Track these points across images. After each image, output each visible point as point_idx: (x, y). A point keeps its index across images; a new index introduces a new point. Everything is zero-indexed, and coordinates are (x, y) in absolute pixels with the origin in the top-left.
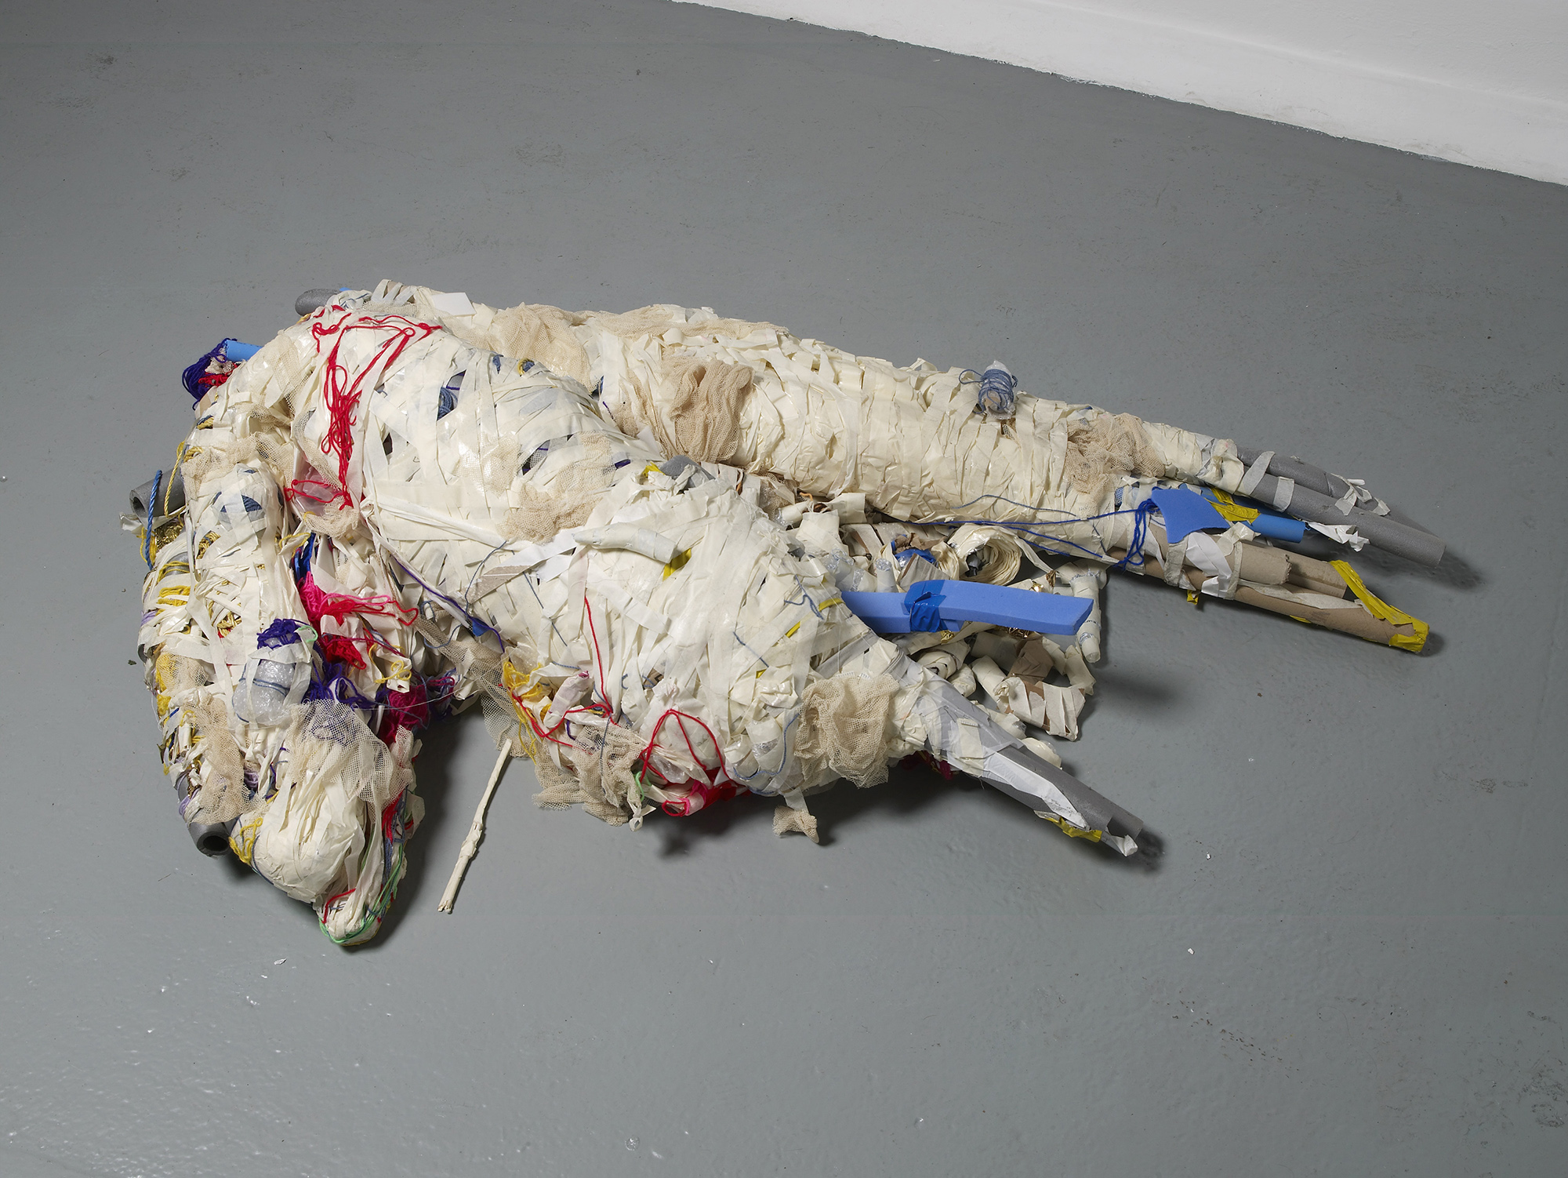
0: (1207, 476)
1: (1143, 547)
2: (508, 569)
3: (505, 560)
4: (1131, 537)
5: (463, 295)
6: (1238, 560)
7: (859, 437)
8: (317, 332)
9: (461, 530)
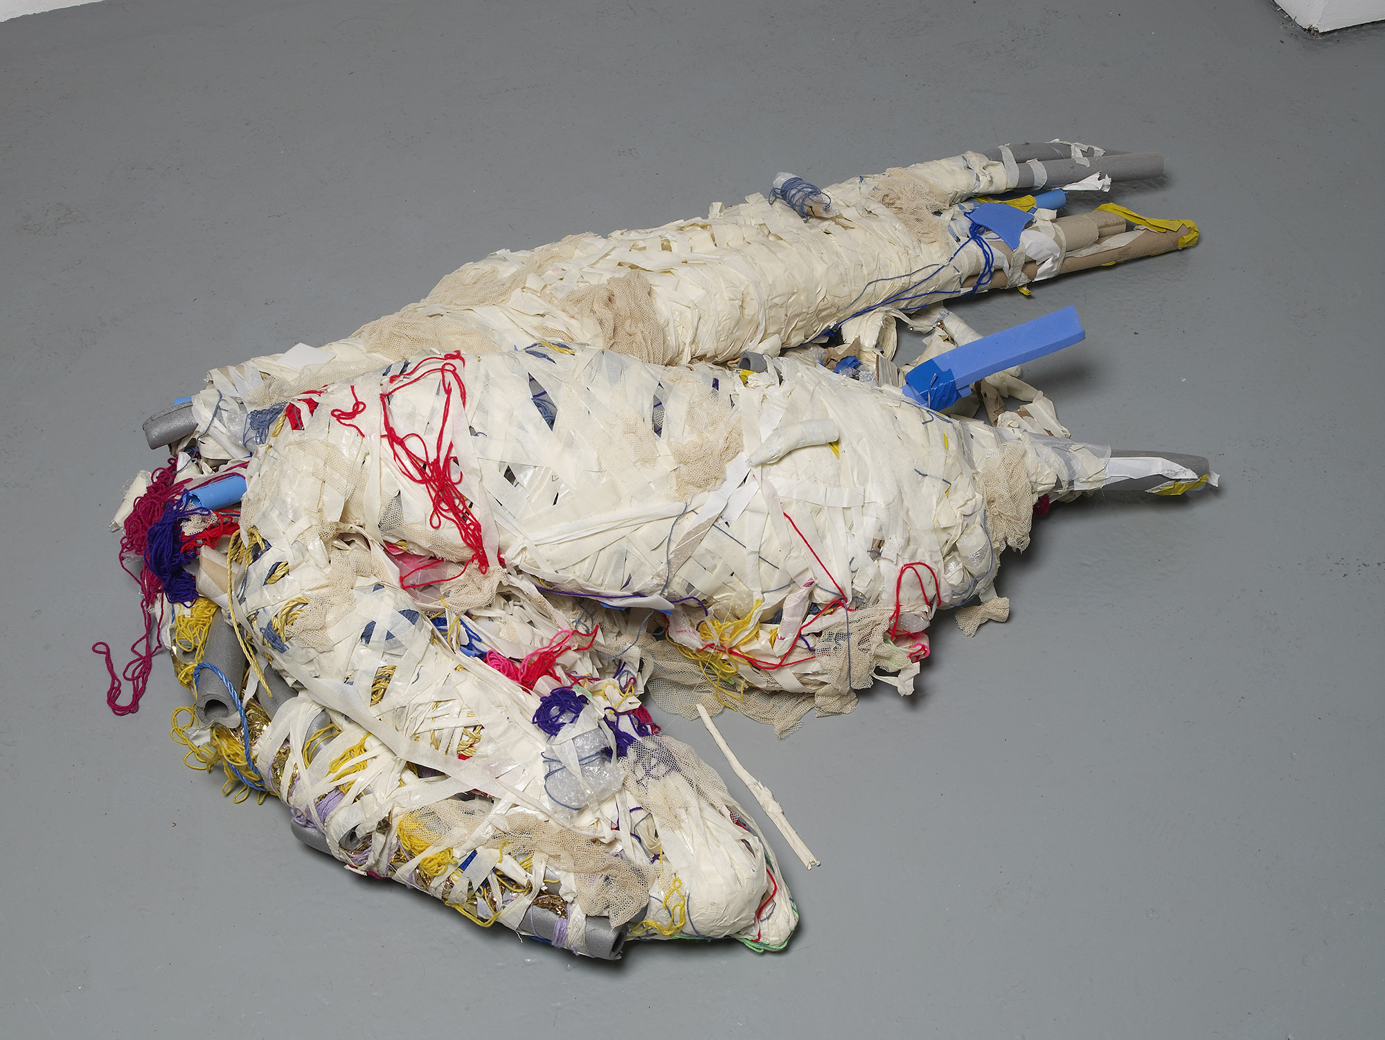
0: (981, 187)
1: (994, 265)
2: (697, 530)
3: (689, 523)
4: (983, 261)
5: (300, 345)
6: (1063, 237)
7: (761, 284)
8: (343, 419)
9: (638, 518)
